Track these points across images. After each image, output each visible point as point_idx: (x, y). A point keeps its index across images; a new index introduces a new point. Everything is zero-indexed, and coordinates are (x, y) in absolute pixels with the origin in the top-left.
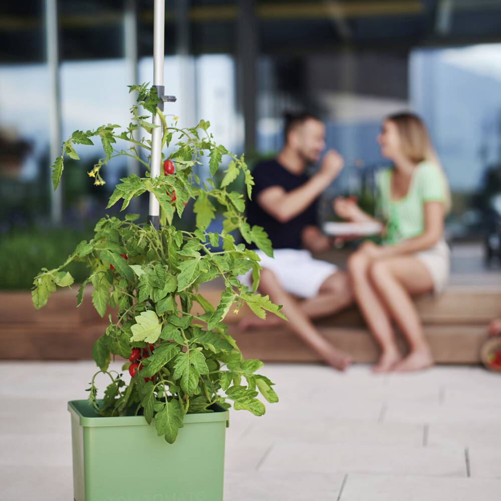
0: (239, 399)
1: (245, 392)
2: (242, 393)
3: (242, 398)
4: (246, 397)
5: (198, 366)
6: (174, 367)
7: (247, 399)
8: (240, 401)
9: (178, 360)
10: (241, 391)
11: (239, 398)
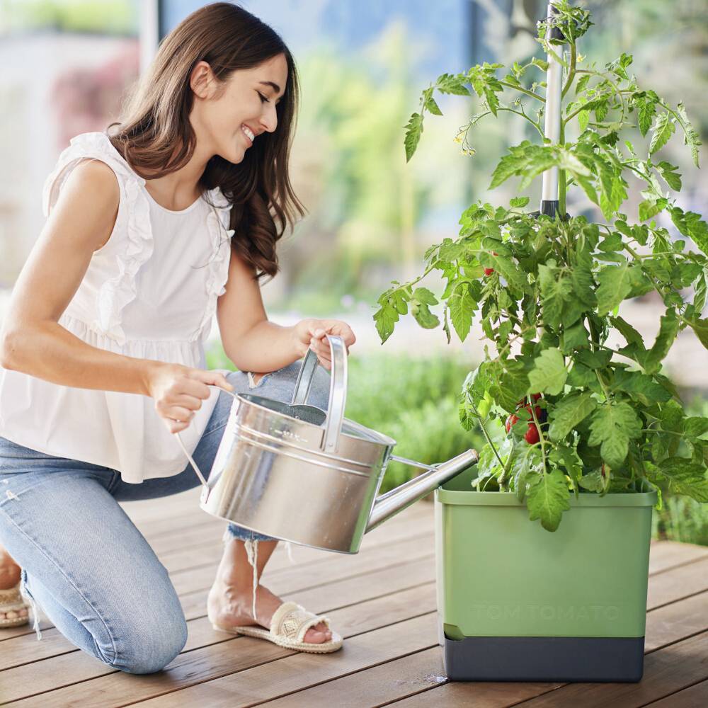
0: (677, 476)
1: (688, 466)
2: (683, 467)
3: (682, 475)
4: (689, 474)
5: (626, 425)
6: (590, 428)
7: (688, 476)
8: (678, 479)
9: (595, 418)
10: (681, 465)
11: (677, 474)
